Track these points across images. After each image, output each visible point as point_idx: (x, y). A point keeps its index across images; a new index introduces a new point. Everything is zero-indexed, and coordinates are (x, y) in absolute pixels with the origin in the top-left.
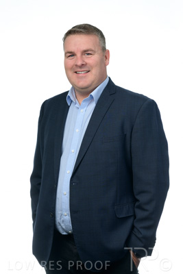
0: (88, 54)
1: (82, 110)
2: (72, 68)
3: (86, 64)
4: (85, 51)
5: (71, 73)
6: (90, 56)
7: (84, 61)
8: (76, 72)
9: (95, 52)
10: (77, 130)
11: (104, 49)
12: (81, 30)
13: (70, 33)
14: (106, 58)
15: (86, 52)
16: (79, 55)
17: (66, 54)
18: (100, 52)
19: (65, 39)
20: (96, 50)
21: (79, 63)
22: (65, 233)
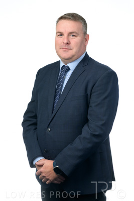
0: (73, 36)
3: (70, 43)
4: (71, 33)
9: (78, 35)
11: (85, 33)
12: (70, 17)
13: (61, 18)
14: (86, 40)
16: (66, 35)
17: (57, 33)
18: (81, 35)
19: (57, 22)
20: (79, 33)
21: (65, 41)
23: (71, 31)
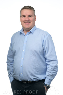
1: (26, 36)
2: (24, 21)
3: (29, 20)
5: (23, 23)
6: (31, 17)
7: (29, 19)
8: (25, 23)
9: (32, 16)
10: (25, 43)
11: (35, 15)
15: (29, 16)
16: (27, 17)
17: (22, 16)
21: (27, 19)
22: (21, 81)
23: (29, 15)
